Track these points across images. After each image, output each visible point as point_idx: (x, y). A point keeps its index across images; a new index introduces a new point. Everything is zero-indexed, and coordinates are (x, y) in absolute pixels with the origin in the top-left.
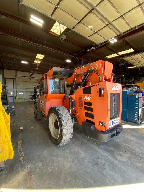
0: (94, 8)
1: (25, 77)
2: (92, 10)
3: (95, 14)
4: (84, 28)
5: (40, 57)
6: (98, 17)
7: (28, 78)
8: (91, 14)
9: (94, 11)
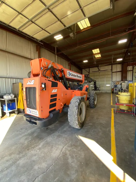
0: (48, 7)
1: (94, 72)
2: (49, 9)
3: (55, 7)
4: (68, 18)
5: (96, 51)
6: (58, 5)
7: (98, 72)
8: (54, 11)
9: (50, 8)
